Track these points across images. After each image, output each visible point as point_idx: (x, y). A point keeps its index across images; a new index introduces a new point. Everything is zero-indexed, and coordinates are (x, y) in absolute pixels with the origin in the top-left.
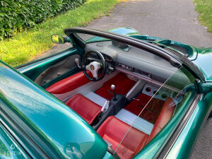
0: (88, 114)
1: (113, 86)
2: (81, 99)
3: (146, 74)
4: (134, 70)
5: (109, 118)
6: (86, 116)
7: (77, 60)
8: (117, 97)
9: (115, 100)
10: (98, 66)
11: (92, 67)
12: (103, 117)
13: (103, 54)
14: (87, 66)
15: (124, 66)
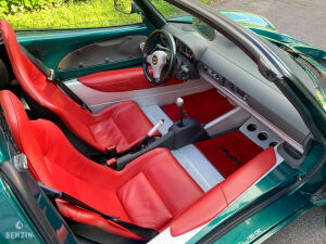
2: (133, 108)
3: (241, 93)
4: (223, 81)
7: (142, 45)
8: (185, 121)
9: (181, 125)
13: (175, 39)
15: (210, 72)
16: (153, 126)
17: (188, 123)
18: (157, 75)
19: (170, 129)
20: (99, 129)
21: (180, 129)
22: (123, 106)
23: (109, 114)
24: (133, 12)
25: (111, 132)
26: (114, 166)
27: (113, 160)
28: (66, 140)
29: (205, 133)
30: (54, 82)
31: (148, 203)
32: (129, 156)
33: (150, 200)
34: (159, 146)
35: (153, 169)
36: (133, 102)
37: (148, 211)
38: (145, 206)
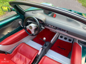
0: (30, 56)
1: (45, 38)
2: (24, 46)
4: (56, 28)
5: (43, 58)
6: (28, 56)
7: (20, 22)
9: (46, 46)
10: (35, 26)
11: (31, 27)
12: (39, 57)
13: (37, 18)
14: (27, 27)
15: (50, 26)
20: (15, 59)
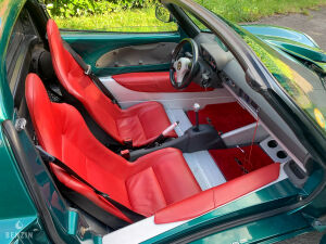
10: (186, 65)
11: (180, 65)
16: (170, 124)
17: (204, 129)
18: (180, 80)
19: (186, 132)
20: (124, 123)
21: (195, 134)
22: (149, 106)
23: (135, 112)
24: (171, 20)
25: (134, 128)
26: (127, 157)
27: (127, 151)
28: (84, 124)
29: (222, 141)
30: (90, 76)
31: (150, 195)
32: (143, 151)
33: (153, 193)
34: (172, 146)
35: (162, 167)
36: (159, 103)
37: (149, 203)
38: (147, 198)
